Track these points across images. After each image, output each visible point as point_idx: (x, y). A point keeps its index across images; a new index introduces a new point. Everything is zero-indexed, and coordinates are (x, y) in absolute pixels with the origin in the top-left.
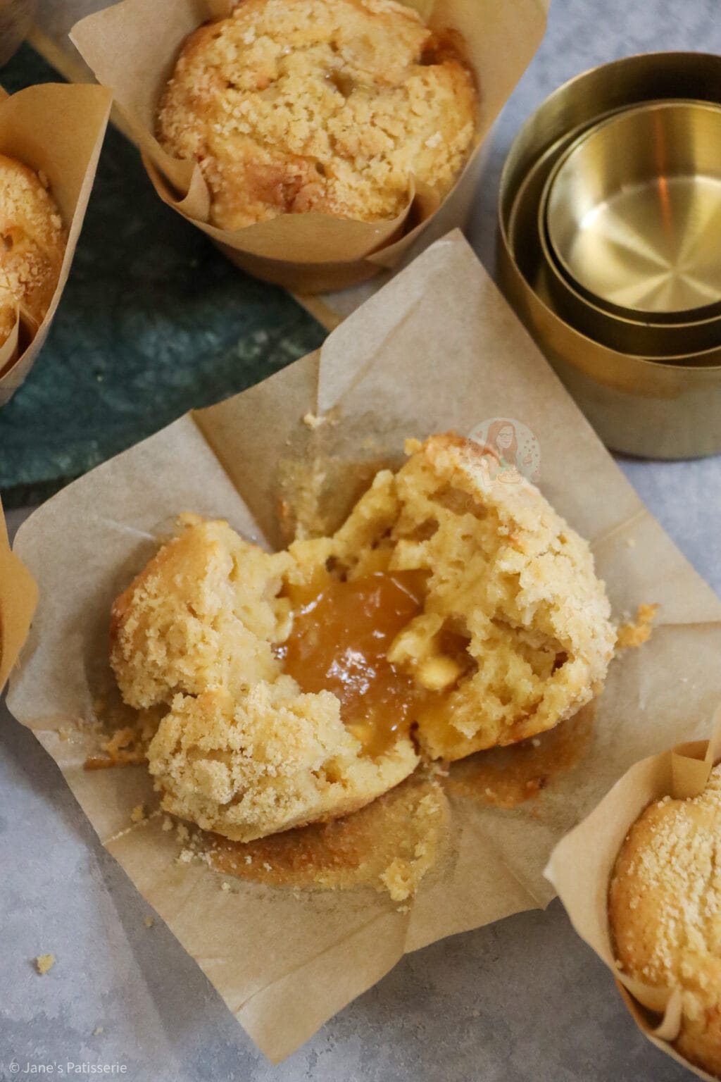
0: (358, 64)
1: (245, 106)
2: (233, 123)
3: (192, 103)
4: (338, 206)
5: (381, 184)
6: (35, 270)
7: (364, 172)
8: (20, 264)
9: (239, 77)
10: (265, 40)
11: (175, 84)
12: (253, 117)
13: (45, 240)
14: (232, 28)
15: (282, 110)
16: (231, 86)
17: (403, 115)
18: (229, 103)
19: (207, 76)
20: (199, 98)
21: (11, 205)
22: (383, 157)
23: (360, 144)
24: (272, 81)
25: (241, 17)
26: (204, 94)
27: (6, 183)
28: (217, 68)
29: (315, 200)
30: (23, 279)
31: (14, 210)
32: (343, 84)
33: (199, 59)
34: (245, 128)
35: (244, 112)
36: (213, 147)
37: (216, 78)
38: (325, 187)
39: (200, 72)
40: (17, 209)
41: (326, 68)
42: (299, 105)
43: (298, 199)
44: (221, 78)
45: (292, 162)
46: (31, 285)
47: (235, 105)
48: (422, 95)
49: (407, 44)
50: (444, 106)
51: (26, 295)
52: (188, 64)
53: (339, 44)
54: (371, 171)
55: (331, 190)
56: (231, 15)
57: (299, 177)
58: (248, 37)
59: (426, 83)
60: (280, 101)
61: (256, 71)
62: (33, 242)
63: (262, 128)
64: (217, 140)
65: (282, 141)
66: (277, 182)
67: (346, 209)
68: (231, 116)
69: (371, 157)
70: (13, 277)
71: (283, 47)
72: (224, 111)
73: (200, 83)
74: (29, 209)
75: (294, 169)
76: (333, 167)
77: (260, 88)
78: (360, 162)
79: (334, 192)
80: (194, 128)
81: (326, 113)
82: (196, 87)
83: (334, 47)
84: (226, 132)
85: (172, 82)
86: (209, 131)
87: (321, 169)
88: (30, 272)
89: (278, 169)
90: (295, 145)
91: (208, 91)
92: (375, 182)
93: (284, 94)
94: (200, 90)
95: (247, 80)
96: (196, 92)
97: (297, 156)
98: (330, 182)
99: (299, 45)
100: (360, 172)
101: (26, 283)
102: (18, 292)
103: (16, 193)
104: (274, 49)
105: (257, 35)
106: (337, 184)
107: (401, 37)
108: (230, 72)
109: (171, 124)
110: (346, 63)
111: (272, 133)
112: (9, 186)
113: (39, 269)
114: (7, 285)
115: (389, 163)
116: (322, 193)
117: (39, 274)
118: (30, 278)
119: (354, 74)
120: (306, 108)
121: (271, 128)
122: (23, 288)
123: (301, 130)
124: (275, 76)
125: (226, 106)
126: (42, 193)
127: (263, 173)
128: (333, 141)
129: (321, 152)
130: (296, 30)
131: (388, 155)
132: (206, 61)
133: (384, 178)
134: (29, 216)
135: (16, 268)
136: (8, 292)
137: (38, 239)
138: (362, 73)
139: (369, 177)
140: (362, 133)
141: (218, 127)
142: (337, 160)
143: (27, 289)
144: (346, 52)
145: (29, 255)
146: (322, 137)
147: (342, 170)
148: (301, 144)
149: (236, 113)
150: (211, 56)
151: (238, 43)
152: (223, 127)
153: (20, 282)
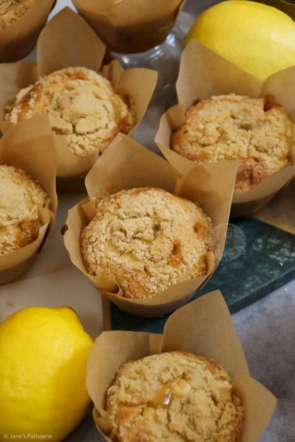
0: (248, 118)
1: (219, 149)
2: (216, 157)
3: (193, 158)
4: (269, 170)
5: (281, 156)
7: (273, 154)
9: (208, 140)
10: (208, 125)
12: (223, 152)
14: (191, 127)
15: (232, 145)
16: (204, 146)
17: (275, 129)
18: (210, 151)
19: (194, 147)
20: (195, 155)
22: (277, 146)
23: (267, 144)
24: (219, 137)
25: (192, 122)
26: (196, 153)
28: (197, 142)
29: (260, 171)
32: (247, 127)
33: (185, 142)
34: (222, 157)
35: (219, 151)
37: (198, 146)
38: (262, 166)
39: (189, 146)
41: (236, 125)
42: (238, 140)
43: (254, 174)
44: (200, 145)
45: (246, 161)
47: (214, 151)
48: (276, 120)
49: (259, 106)
50: (284, 120)
52: (180, 146)
53: (235, 115)
54: (275, 153)
55: (265, 165)
57: (251, 166)
58: (201, 126)
59: (274, 116)
60: (229, 142)
61: (213, 136)
63: (229, 154)
65: (239, 155)
66: (243, 171)
67: (273, 170)
68: (214, 155)
69: (273, 148)
71: (216, 125)
72: (210, 154)
73: (193, 150)
75: (248, 163)
76: (261, 157)
77: (217, 142)
78: (270, 151)
79: (266, 166)
81: (248, 139)
82: (192, 151)
83: (233, 117)
87: (256, 160)
89: (242, 166)
90: (244, 155)
91: (197, 151)
92: (278, 156)
93: (230, 139)
94: (194, 152)
95: (212, 140)
96: (193, 153)
97: (247, 158)
98: (263, 163)
99: (221, 122)
100: (271, 155)
104: (214, 127)
105: (204, 124)
106: (266, 162)
107: (254, 104)
108: (203, 140)
110: (243, 121)
115: (279, 147)
116: (262, 168)
119: (248, 123)
120: (241, 140)
121: (233, 153)
123: (244, 148)
125: (211, 153)
128: (257, 148)
129: (255, 153)
130: (217, 117)
131: (278, 145)
132: (189, 142)
133: (281, 153)
138: (252, 121)
139: (275, 155)
140: (266, 140)
142: (261, 154)
144: (240, 117)
146: (252, 147)
147: (263, 156)
148: (246, 153)
149: (216, 153)
150: (191, 139)
151: (198, 130)
152: (213, 160)
153: (206, 245)
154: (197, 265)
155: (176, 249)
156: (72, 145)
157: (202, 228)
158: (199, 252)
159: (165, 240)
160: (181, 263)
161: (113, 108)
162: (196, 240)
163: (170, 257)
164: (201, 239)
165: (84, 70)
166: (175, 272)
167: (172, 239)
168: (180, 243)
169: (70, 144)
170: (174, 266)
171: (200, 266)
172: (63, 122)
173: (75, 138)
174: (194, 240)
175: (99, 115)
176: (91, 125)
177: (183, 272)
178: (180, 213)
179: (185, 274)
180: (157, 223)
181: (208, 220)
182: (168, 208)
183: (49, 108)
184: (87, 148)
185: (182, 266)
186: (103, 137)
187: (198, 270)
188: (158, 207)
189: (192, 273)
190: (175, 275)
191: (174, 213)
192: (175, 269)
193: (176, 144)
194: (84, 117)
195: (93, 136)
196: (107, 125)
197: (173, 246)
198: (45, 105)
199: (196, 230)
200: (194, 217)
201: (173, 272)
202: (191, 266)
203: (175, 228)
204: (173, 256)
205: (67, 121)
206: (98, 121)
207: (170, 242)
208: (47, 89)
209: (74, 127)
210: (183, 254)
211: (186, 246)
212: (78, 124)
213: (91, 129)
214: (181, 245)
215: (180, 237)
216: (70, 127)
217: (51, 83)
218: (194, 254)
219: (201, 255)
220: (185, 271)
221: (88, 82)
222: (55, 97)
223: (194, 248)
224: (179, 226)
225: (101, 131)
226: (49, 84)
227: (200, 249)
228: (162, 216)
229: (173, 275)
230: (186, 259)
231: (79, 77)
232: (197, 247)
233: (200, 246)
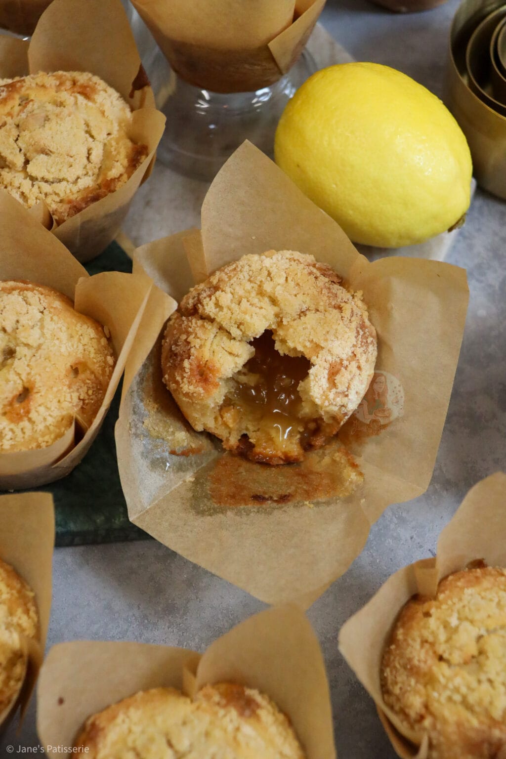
1: (458, 681)
2: (448, 693)
3: (412, 670)
9: (449, 653)
10: (466, 625)
11: (396, 649)
12: (464, 690)
14: (439, 610)
15: (485, 686)
16: (441, 658)
18: (444, 676)
19: (423, 651)
20: (418, 668)
24: (473, 657)
25: (445, 601)
26: (422, 665)
28: (432, 644)
33: (415, 633)
35: (456, 685)
36: (432, 709)
37: (431, 653)
39: (417, 645)
44: (435, 652)
45: (495, 726)
47: (449, 679)
52: (406, 634)
56: (435, 598)
57: (500, 739)
58: (454, 621)
60: (483, 677)
61: (462, 651)
63: (471, 699)
64: (436, 705)
65: (487, 710)
66: (483, 742)
68: (445, 687)
71: (479, 629)
72: (439, 682)
73: (419, 656)
75: (496, 733)
77: (465, 663)
80: (416, 692)
82: (417, 658)
84: (443, 699)
85: (393, 647)
86: (428, 696)
89: (485, 732)
90: (497, 713)
91: (425, 662)
93: (486, 672)
94: (419, 661)
95: (456, 657)
96: (416, 662)
97: (499, 722)
99: (492, 628)
104: (474, 632)
105: (459, 619)
108: (442, 649)
109: (396, 683)
111: (480, 703)
121: (478, 700)
123: (502, 703)
124: (475, 652)
125: (442, 680)
127: (472, 734)
130: (489, 616)
132: (422, 636)
141: (435, 695)
148: (501, 713)
149: (451, 686)
150: (426, 634)
151: (446, 625)
152: (440, 695)
193: (403, 626)
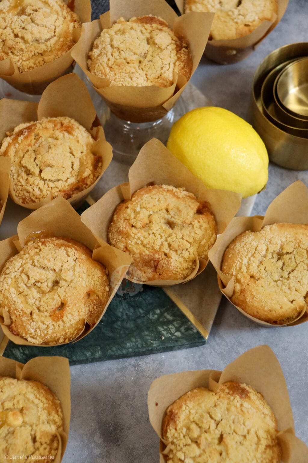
0: (176, 217)
1: (139, 235)
2: (135, 240)
3: (120, 232)
4: (172, 267)
5: (187, 259)
6: (95, 307)
7: (181, 255)
8: (91, 304)
9: (136, 223)
10: (144, 210)
11: (113, 224)
12: (142, 238)
13: (102, 295)
14: (132, 205)
15: (152, 236)
16: (133, 226)
17: (193, 234)
18: (133, 233)
19: (125, 223)
20: (123, 231)
21: (93, 282)
22: (187, 249)
23: (179, 246)
24: (147, 224)
25: (135, 201)
26: (124, 229)
27: (93, 274)
28: (128, 220)
29: (164, 265)
30: (90, 310)
31: (93, 284)
32: (171, 224)
33: (121, 216)
34: (139, 242)
35: (139, 237)
36: (128, 248)
37: (128, 224)
38: (168, 261)
39: (122, 221)
40: (94, 284)
41: (165, 219)
42: (157, 233)
43: (158, 265)
44: (130, 224)
45: (156, 253)
46: (93, 312)
47: (135, 234)
48: (198, 227)
49: (192, 209)
50: (206, 229)
51: (90, 315)
52: (117, 217)
53: (169, 210)
54: (183, 255)
55: (170, 262)
56: (131, 200)
57: (159, 258)
58: (138, 209)
59: (199, 222)
60: (151, 232)
61: (141, 221)
62: (97, 296)
63: (145, 242)
64: (130, 246)
65: (152, 246)
66: (151, 260)
67: (175, 268)
68: (134, 238)
69: (183, 250)
70: (87, 309)
71: (150, 212)
72: (131, 236)
73: (123, 226)
74: (99, 284)
75: (157, 256)
76: (170, 254)
77: (143, 227)
78: (179, 252)
79: (171, 263)
80: (121, 242)
81: (166, 236)
82: (122, 227)
83: (167, 210)
84: (133, 244)
85: (112, 223)
86: (127, 243)
87: (166, 255)
88: (93, 308)
89: (151, 256)
90: (157, 247)
91: (126, 228)
92: (184, 258)
93: (152, 230)
94: (123, 228)
95: (139, 225)
96: (121, 228)
97: (158, 251)
98: (169, 259)
99: (155, 211)
100: (179, 255)
101: (91, 311)
102: (88, 314)
103: (96, 278)
104: (148, 213)
105: (141, 208)
106: (172, 260)
107: (189, 206)
108: (132, 221)
109: (113, 239)
110: (172, 217)
111: (149, 244)
112: (94, 275)
113: (97, 307)
114: (84, 311)
115: (189, 252)
116: (167, 263)
117: (96, 308)
118: (93, 310)
119: (175, 221)
120: (160, 234)
121: (148, 242)
122: (90, 313)
123: (158, 243)
124: (148, 222)
126: (105, 278)
127: (146, 257)
128: (169, 245)
129: (166, 249)
130: (154, 206)
131: (188, 249)
132: (124, 217)
133: (188, 257)
134: (98, 287)
135: (89, 305)
136: (84, 314)
137: (99, 295)
138: (178, 221)
139: (182, 257)
140: (179, 242)
141: (130, 241)
142: (171, 251)
143: (91, 313)
144: (172, 213)
145: (95, 301)
146: (166, 244)
147: (173, 254)
148: (159, 247)
149: (136, 237)
150: (126, 215)
151: (135, 211)
152: (132, 241)
153: (89, 310)
154: (74, 325)
155: (62, 306)
156: (32, 186)
157: (95, 295)
158: (80, 315)
159: (56, 297)
160: (61, 320)
161: (79, 167)
162: (82, 305)
163: (54, 311)
164: (87, 304)
165: (76, 124)
166: (53, 325)
167: (62, 298)
168: (67, 303)
169: (32, 184)
170: (54, 320)
171: (76, 326)
172: (34, 165)
173: (38, 181)
174: (80, 305)
175: (64, 169)
176: (54, 175)
177: (59, 327)
178: (81, 277)
179: (60, 329)
180: (58, 279)
181: (105, 290)
182: (74, 270)
183: (30, 149)
184: (45, 192)
185: (60, 323)
186: (60, 188)
187: (74, 329)
188: (65, 266)
189: (67, 331)
190: (52, 327)
191: (77, 275)
192: (54, 323)
193: (116, 214)
194: (51, 167)
195: (51, 184)
196: (68, 178)
197: (60, 304)
198: (30, 145)
199: (89, 295)
200: (92, 285)
201: (51, 324)
202: (68, 324)
203: (69, 289)
204: (57, 312)
205: (37, 165)
206: (61, 173)
207: (59, 300)
208: (38, 131)
209: (41, 171)
210: (65, 313)
211: (71, 307)
212: (44, 171)
213: (53, 179)
214: (67, 305)
215: (69, 299)
216: (37, 171)
217: (43, 127)
218: (75, 315)
219: (81, 318)
220: (61, 327)
221: (71, 137)
222: (40, 141)
223: (77, 312)
224: (74, 288)
225: (60, 182)
226: (41, 128)
227: (82, 314)
228: (63, 275)
229: (50, 327)
230: (65, 319)
231: (69, 130)
232: (80, 311)
233: (83, 310)
